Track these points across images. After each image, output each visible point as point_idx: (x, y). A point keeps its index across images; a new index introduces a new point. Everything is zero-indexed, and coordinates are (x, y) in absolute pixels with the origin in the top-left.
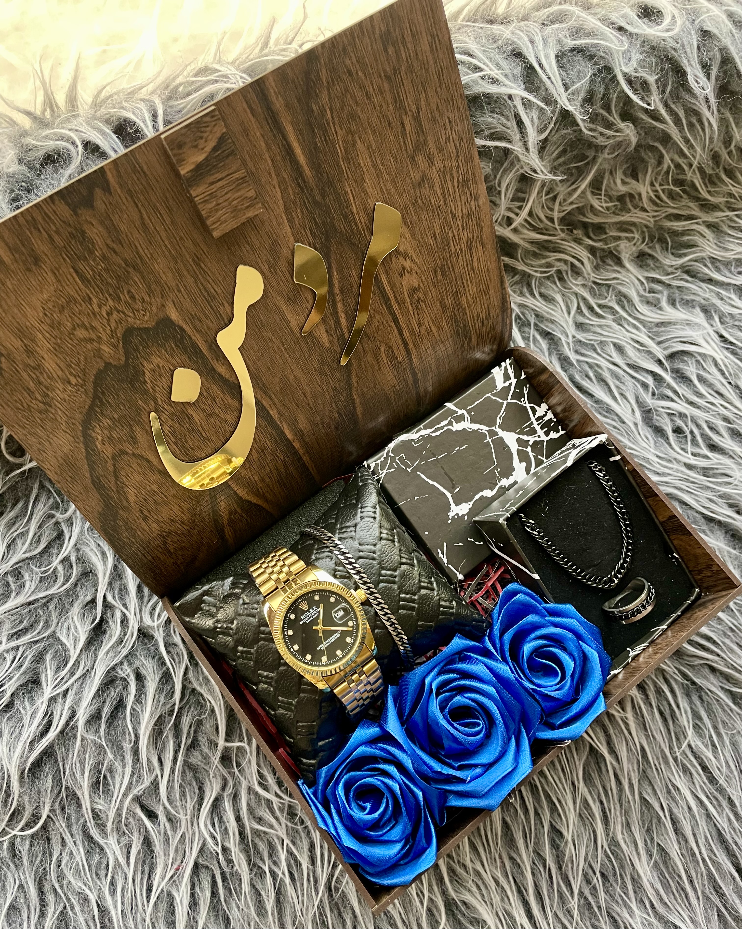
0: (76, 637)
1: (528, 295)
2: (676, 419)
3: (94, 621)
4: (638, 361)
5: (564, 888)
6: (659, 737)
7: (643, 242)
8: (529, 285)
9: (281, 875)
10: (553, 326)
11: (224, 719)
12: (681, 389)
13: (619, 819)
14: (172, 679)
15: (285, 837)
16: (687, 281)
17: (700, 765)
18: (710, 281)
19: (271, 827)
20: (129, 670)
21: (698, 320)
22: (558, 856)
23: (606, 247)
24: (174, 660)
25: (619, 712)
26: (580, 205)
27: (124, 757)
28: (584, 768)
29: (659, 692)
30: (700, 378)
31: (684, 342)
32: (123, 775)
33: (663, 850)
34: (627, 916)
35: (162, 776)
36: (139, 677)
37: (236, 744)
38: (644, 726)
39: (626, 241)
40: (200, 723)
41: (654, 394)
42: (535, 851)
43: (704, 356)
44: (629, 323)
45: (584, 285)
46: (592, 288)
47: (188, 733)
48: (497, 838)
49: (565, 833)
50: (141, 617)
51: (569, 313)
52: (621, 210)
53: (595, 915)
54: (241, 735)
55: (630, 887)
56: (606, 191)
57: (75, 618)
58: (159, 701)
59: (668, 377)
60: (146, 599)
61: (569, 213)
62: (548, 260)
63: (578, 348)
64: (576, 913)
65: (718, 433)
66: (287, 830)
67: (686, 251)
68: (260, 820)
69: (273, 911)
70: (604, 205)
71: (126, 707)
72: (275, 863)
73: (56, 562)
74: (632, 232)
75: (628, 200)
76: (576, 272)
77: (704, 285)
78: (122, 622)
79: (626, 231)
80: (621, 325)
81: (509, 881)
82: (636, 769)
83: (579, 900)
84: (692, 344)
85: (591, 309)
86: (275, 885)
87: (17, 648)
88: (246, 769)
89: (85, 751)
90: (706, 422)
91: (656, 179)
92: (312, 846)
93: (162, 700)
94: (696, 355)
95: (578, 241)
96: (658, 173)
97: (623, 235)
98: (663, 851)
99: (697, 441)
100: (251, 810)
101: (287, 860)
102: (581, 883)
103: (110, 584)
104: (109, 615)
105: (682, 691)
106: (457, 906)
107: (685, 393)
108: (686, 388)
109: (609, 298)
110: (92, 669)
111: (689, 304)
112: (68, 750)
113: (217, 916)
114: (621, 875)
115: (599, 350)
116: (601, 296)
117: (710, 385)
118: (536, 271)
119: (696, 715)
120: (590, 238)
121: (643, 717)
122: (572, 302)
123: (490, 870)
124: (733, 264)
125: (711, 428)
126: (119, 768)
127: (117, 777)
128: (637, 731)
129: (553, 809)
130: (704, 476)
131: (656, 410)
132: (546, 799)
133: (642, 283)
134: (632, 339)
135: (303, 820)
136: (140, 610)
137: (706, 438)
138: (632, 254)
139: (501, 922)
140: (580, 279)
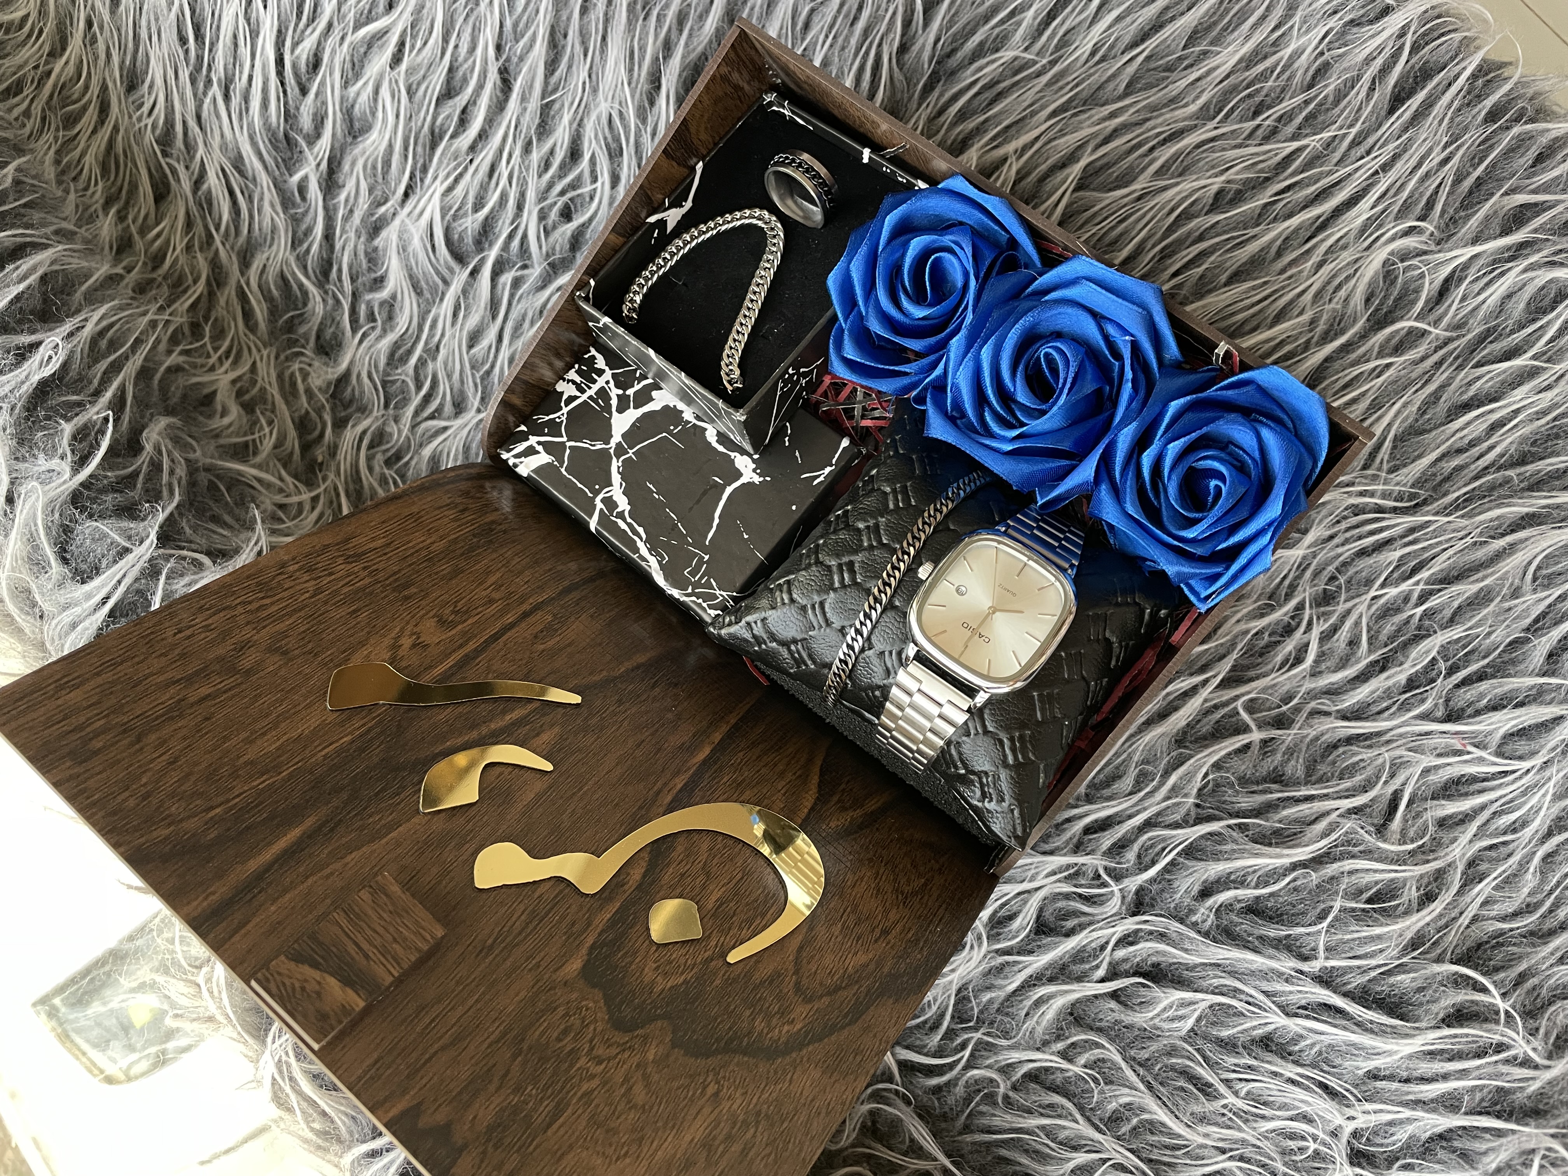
2: (550, 221)
4: (483, 305)
5: (1295, 165)
6: (1030, 96)
7: (302, 354)
9: (1421, 586)
12: (504, 229)
13: (1168, 116)
16: (340, 270)
17: (1048, 24)
18: (329, 237)
19: (1357, 623)
21: (394, 238)
22: (1253, 188)
23: (328, 407)
25: (1011, 164)
26: (279, 465)
28: (1110, 190)
30: (478, 206)
31: (433, 247)
33: (1190, 37)
34: (1304, 57)
38: (1019, 124)
39: (310, 380)
41: (525, 267)
42: (1257, 223)
43: (444, 211)
44: (431, 336)
45: (396, 420)
46: (395, 408)
49: (1215, 188)
51: (446, 429)
52: (265, 403)
53: (1320, 104)
55: (1260, 68)
56: (245, 435)
59: (492, 254)
61: (297, 478)
62: (375, 484)
64: (1326, 135)
65: (552, 152)
67: (295, 287)
68: (1353, 644)
69: (1477, 581)
72: (1406, 599)
73: (1075, 1069)
74: (292, 375)
75: (247, 397)
76: (380, 438)
77: (338, 246)
78: (1130, 944)
79: (293, 384)
80: (438, 347)
81: (1314, 247)
82: (1086, 115)
83: (1306, 136)
84: (432, 235)
85: (427, 399)
86: (1440, 590)
90: (540, 176)
91: (202, 366)
92: (1363, 553)
95: (333, 451)
96: (194, 366)
97: (301, 387)
98: (1193, 37)
99: (573, 181)
101: (1397, 583)
102: (1279, 142)
103: (1079, 979)
104: (1125, 966)
106: (1377, 310)
107: (508, 221)
108: (500, 223)
109: (403, 377)
111: (373, 258)
113: (1513, 662)
114: (1248, 87)
115: (487, 367)
116: (404, 390)
117: (484, 188)
119: (979, 53)
120: (322, 436)
121: (1008, 127)
122: (428, 430)
123: (1308, 279)
124: (292, 211)
125: (547, 165)
128: (1029, 131)
129: (1186, 216)
130: (621, 154)
131: (548, 255)
132: (1175, 231)
133: (364, 336)
134: (454, 324)
137: (564, 169)
138: (326, 364)
139: (1378, 238)
140: (388, 429)
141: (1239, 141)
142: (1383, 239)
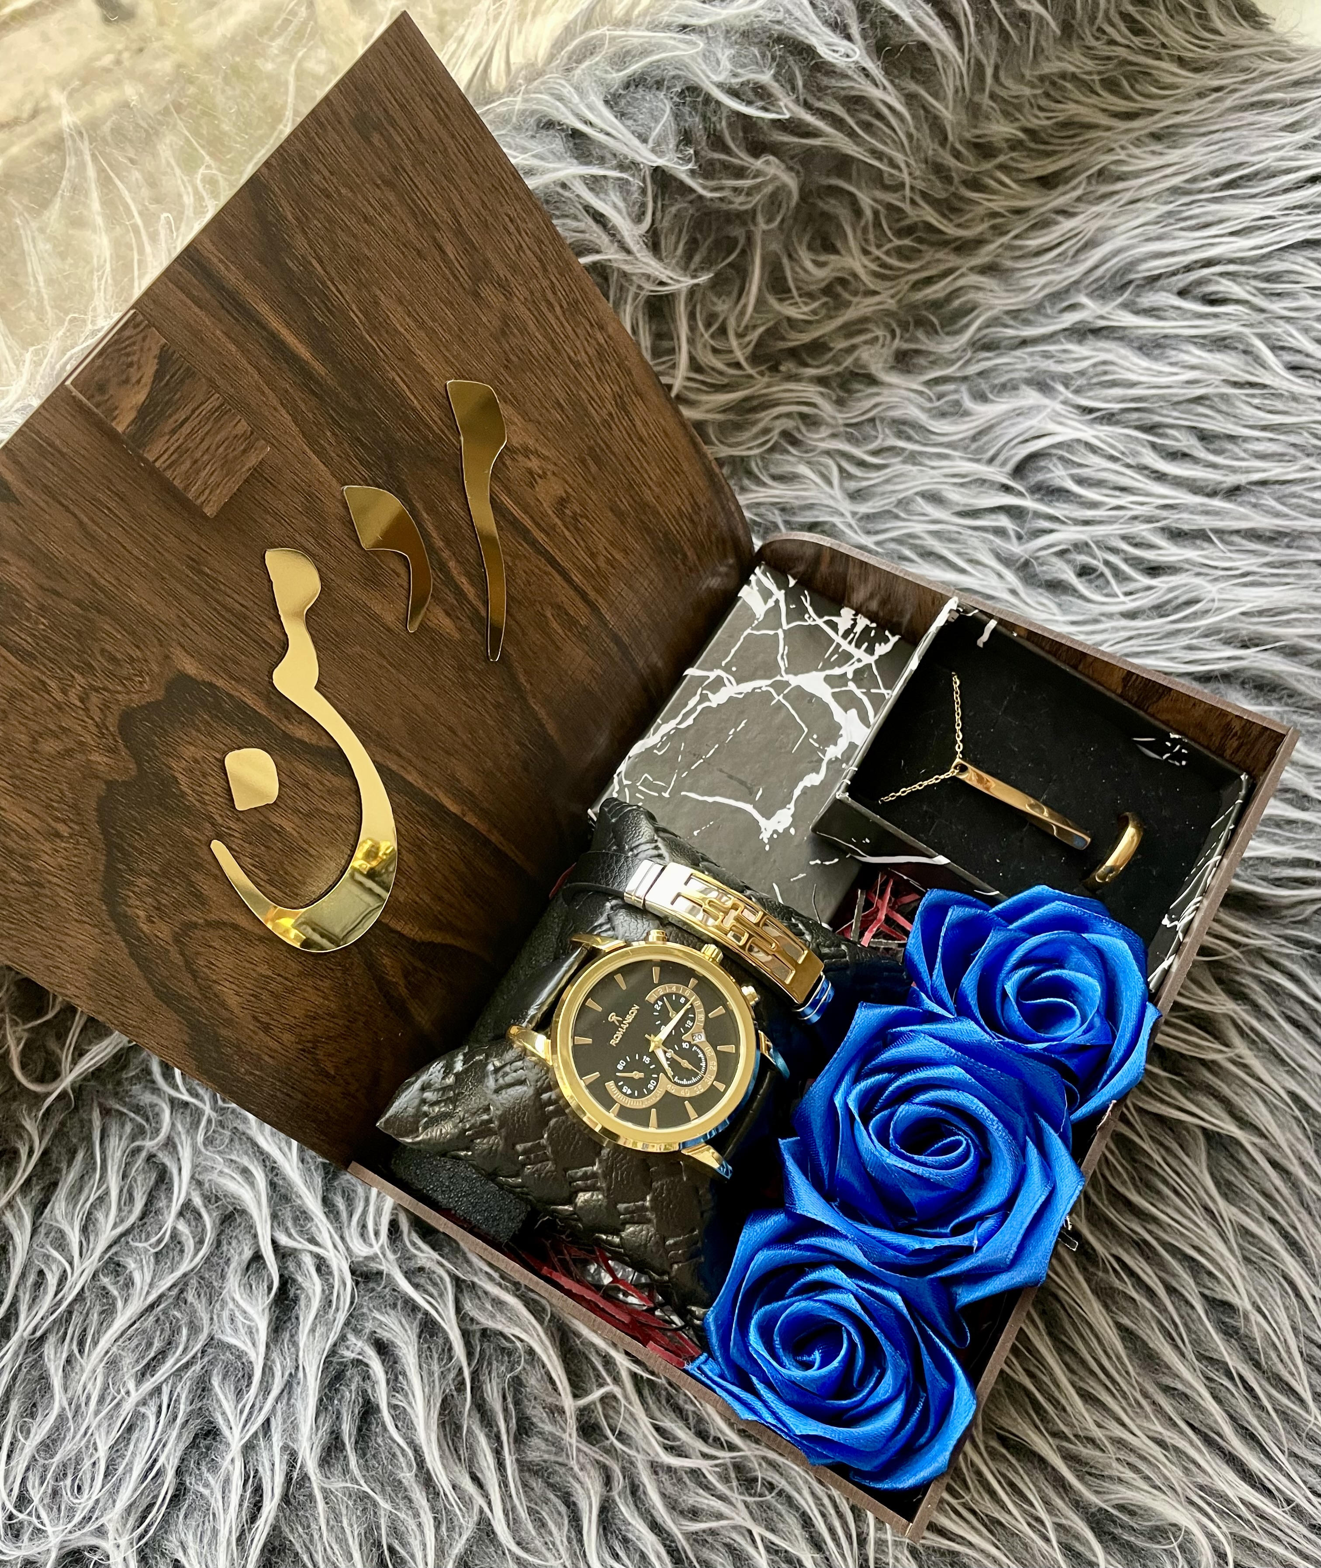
0: (249, 1327)
1: (754, 487)
2: (1073, 555)
3: (270, 1289)
4: (972, 501)
5: (1284, 1400)
7: (894, 337)
8: (750, 474)
10: (816, 513)
11: (555, 1358)
12: (1060, 510)
14: (440, 1326)
15: (750, 1524)
16: (988, 359)
18: (1024, 342)
19: (720, 1516)
20: (360, 1344)
21: (1031, 402)
22: (1244, 1348)
23: (840, 369)
24: (431, 1296)
25: (1221, 1051)
26: (771, 323)
27: (411, 1501)
28: (1212, 1175)
29: (1273, 989)
30: (1081, 481)
31: (1026, 441)
32: (422, 1532)
35: (489, 1504)
36: (383, 1348)
37: (597, 1394)
38: (1275, 1057)
39: (866, 347)
40: (517, 1383)
41: (1019, 537)
42: (1201, 1357)
43: (1066, 446)
45: (834, 436)
46: (846, 433)
47: (505, 1410)
48: (1122, 1363)
49: (1235, 1300)
50: (348, 1249)
51: (830, 483)
52: (837, 308)
54: (598, 1376)
56: (798, 289)
57: (237, 1297)
58: (431, 1373)
59: (1029, 503)
60: (344, 1215)
61: (759, 344)
62: (761, 425)
63: (870, 526)
65: (1151, 546)
66: (751, 1513)
67: (965, 320)
68: (694, 1514)
70: (806, 309)
71: (377, 1409)
73: (170, 1219)
74: (870, 331)
75: (839, 289)
76: (811, 421)
77: (1018, 353)
78: (318, 1270)
79: (859, 333)
80: (920, 464)
81: (1181, 1432)
82: (1301, 1136)
84: (1038, 437)
85: (862, 464)
87: (158, 1390)
88: (633, 1433)
89: (337, 1518)
90: (1124, 538)
91: (866, 240)
92: (807, 1522)
93: (436, 1368)
94: (1054, 451)
95: (791, 377)
96: (865, 230)
97: (857, 340)
99: (1124, 572)
100: (672, 1505)
103: (274, 1216)
104: (291, 1266)
105: (1309, 971)
106: (1114, 1520)
107: (1067, 513)
108: (1065, 506)
109: (881, 436)
110: (297, 1368)
111: (1008, 388)
112: (309, 1527)
115: (902, 515)
116: (867, 439)
117: (1099, 484)
118: (750, 449)
120: (806, 365)
121: (1265, 1041)
122: (827, 467)
123: (1139, 1427)
124: (1047, 304)
125: (1136, 545)
126: (412, 1524)
127: (412, 1540)
128: (1268, 1070)
129: (1196, 1269)
130: (1161, 617)
131: (1037, 558)
132: (1174, 1256)
133: (921, 393)
134: (946, 476)
135: (770, 1484)
136: (342, 1238)
137: (1135, 562)
138: (886, 361)
139: (1207, 1515)
140: (823, 428)
141: (1301, 1327)
142: (1205, 1521)
